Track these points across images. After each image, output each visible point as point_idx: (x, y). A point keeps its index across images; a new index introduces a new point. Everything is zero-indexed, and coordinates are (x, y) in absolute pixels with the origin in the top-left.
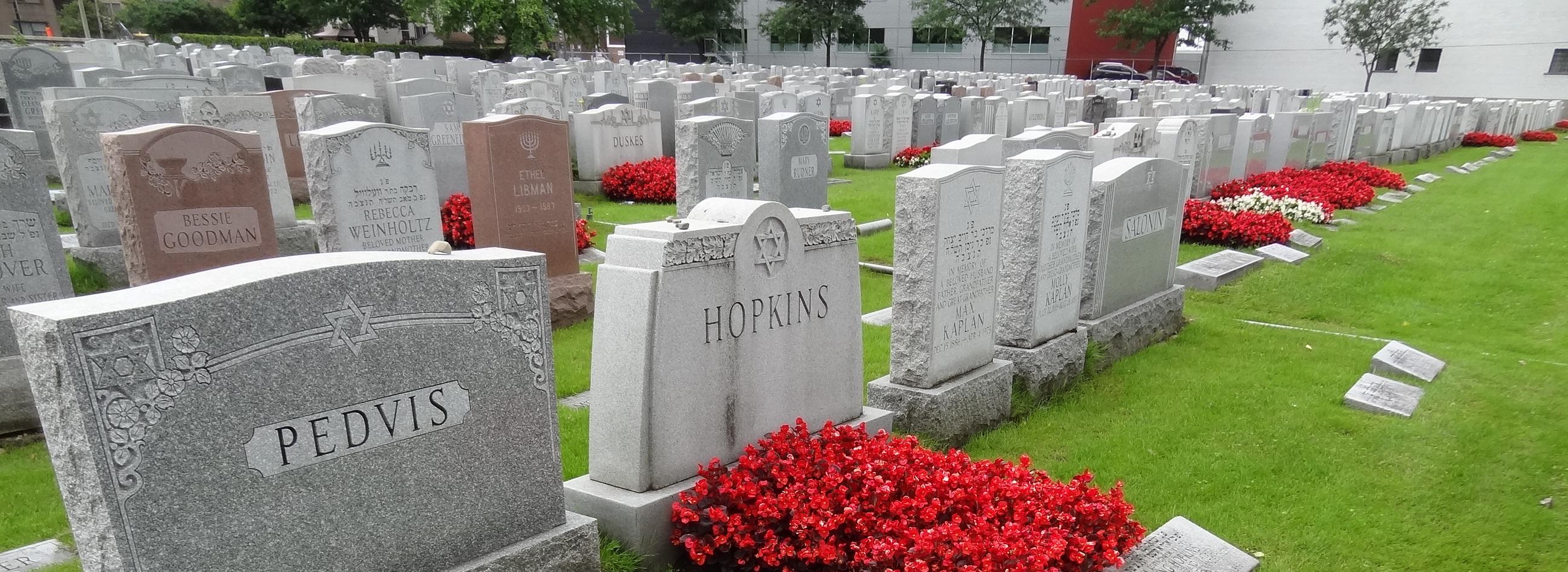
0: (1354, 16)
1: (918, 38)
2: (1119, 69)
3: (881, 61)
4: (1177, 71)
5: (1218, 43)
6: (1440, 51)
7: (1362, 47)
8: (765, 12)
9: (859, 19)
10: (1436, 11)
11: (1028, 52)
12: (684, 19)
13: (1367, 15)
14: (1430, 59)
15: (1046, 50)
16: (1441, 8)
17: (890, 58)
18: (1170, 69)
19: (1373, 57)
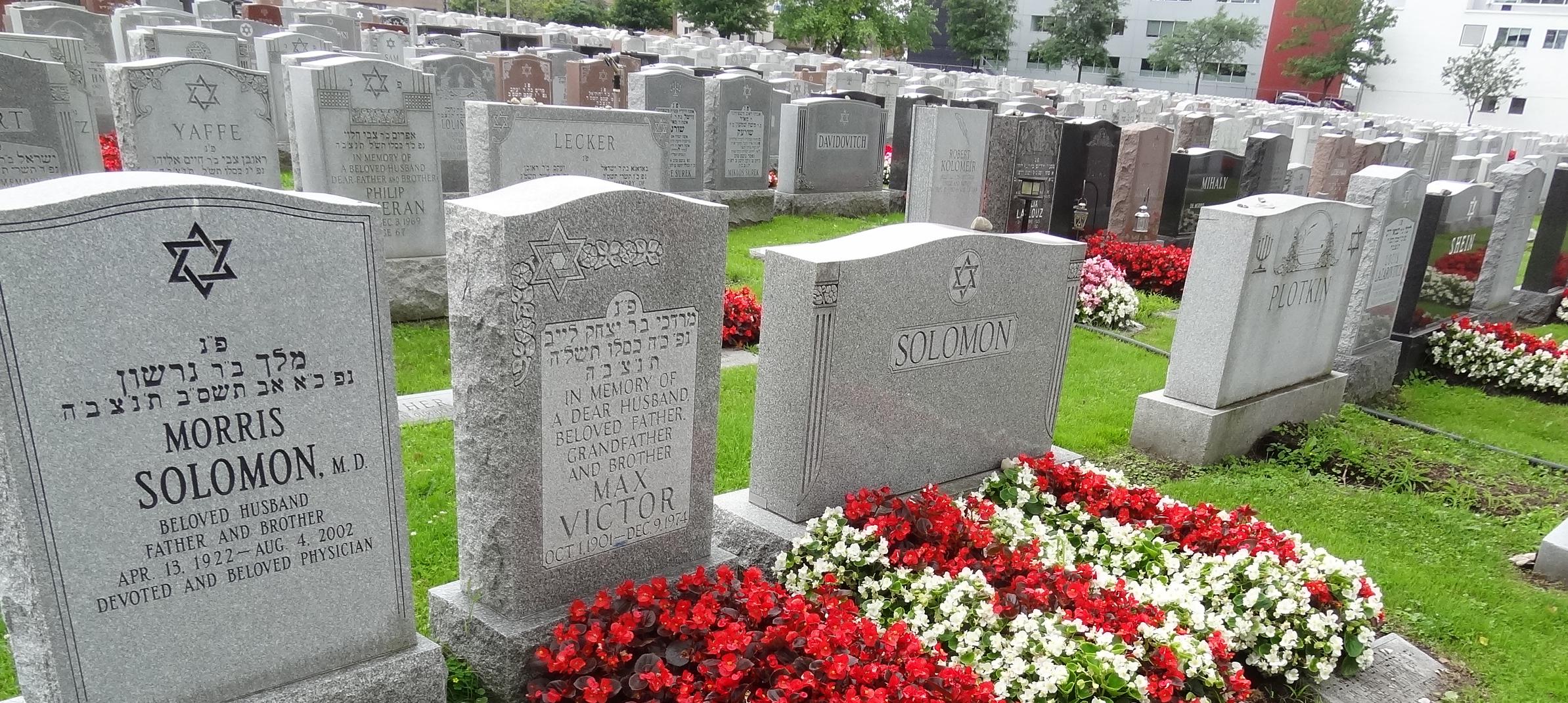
0: (1462, 72)
1: (1146, 65)
2: (1297, 98)
3: (1114, 81)
4: (1341, 103)
5: (1368, 86)
6: (1524, 100)
7: (1466, 93)
8: (1036, 42)
9: (1104, 51)
10: (1518, 73)
11: (1230, 81)
12: (972, 42)
13: (1470, 74)
14: (1518, 105)
15: (1243, 81)
16: (1521, 71)
17: (1122, 79)
18: (1336, 101)
19: (1474, 101)
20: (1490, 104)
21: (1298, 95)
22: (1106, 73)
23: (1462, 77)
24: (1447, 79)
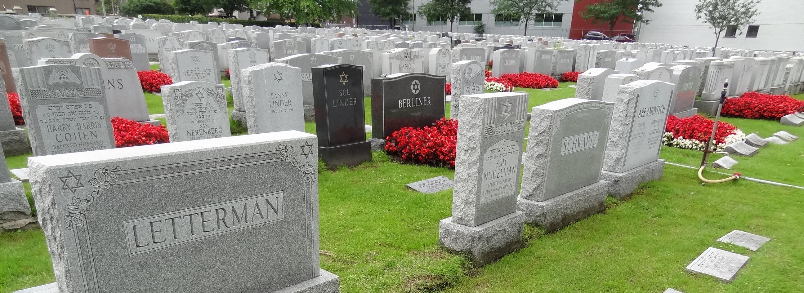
1: (498, 18)
2: (598, 35)
3: (480, 30)
5: (643, 22)
6: (758, 27)
7: (714, 24)
9: (469, 9)
10: (754, 6)
11: (552, 26)
12: (382, 9)
14: (753, 31)
15: (561, 25)
16: (756, 4)
17: (484, 28)
19: (719, 29)
20: (732, 32)
21: (599, 33)
22: (474, 25)
23: (710, 12)
24: (700, 14)
